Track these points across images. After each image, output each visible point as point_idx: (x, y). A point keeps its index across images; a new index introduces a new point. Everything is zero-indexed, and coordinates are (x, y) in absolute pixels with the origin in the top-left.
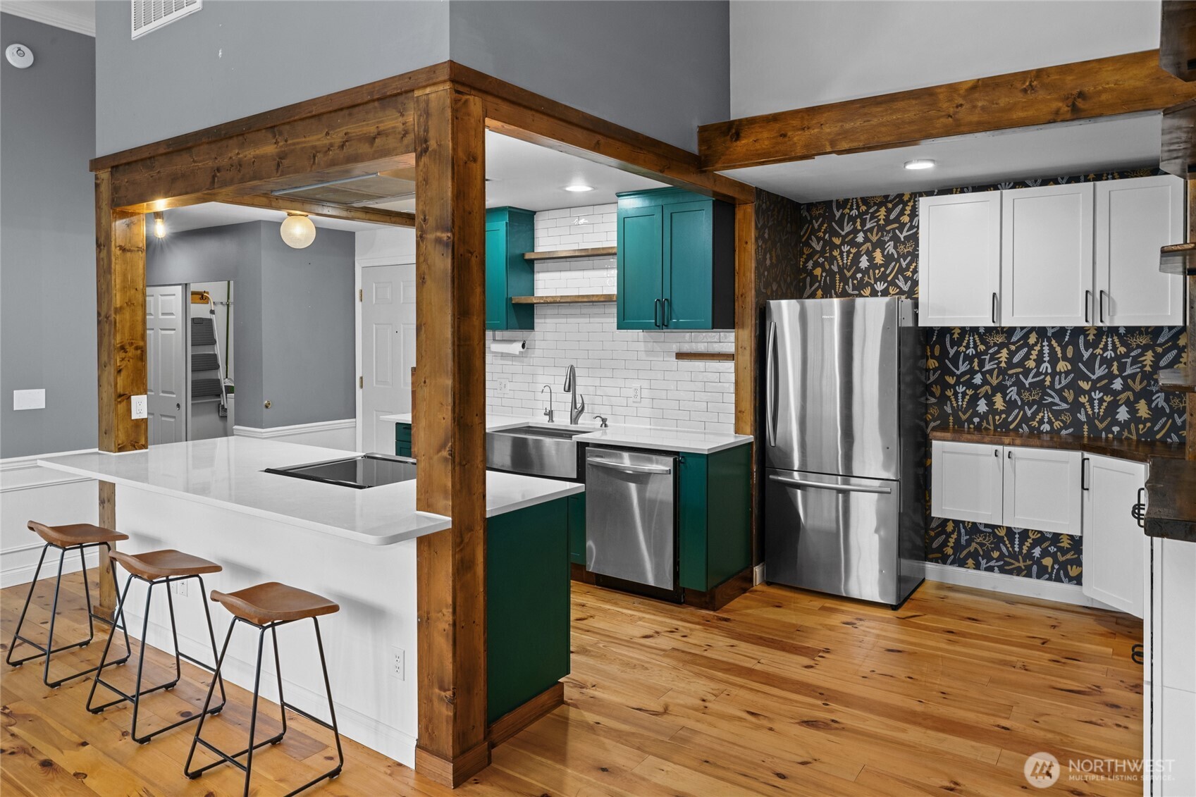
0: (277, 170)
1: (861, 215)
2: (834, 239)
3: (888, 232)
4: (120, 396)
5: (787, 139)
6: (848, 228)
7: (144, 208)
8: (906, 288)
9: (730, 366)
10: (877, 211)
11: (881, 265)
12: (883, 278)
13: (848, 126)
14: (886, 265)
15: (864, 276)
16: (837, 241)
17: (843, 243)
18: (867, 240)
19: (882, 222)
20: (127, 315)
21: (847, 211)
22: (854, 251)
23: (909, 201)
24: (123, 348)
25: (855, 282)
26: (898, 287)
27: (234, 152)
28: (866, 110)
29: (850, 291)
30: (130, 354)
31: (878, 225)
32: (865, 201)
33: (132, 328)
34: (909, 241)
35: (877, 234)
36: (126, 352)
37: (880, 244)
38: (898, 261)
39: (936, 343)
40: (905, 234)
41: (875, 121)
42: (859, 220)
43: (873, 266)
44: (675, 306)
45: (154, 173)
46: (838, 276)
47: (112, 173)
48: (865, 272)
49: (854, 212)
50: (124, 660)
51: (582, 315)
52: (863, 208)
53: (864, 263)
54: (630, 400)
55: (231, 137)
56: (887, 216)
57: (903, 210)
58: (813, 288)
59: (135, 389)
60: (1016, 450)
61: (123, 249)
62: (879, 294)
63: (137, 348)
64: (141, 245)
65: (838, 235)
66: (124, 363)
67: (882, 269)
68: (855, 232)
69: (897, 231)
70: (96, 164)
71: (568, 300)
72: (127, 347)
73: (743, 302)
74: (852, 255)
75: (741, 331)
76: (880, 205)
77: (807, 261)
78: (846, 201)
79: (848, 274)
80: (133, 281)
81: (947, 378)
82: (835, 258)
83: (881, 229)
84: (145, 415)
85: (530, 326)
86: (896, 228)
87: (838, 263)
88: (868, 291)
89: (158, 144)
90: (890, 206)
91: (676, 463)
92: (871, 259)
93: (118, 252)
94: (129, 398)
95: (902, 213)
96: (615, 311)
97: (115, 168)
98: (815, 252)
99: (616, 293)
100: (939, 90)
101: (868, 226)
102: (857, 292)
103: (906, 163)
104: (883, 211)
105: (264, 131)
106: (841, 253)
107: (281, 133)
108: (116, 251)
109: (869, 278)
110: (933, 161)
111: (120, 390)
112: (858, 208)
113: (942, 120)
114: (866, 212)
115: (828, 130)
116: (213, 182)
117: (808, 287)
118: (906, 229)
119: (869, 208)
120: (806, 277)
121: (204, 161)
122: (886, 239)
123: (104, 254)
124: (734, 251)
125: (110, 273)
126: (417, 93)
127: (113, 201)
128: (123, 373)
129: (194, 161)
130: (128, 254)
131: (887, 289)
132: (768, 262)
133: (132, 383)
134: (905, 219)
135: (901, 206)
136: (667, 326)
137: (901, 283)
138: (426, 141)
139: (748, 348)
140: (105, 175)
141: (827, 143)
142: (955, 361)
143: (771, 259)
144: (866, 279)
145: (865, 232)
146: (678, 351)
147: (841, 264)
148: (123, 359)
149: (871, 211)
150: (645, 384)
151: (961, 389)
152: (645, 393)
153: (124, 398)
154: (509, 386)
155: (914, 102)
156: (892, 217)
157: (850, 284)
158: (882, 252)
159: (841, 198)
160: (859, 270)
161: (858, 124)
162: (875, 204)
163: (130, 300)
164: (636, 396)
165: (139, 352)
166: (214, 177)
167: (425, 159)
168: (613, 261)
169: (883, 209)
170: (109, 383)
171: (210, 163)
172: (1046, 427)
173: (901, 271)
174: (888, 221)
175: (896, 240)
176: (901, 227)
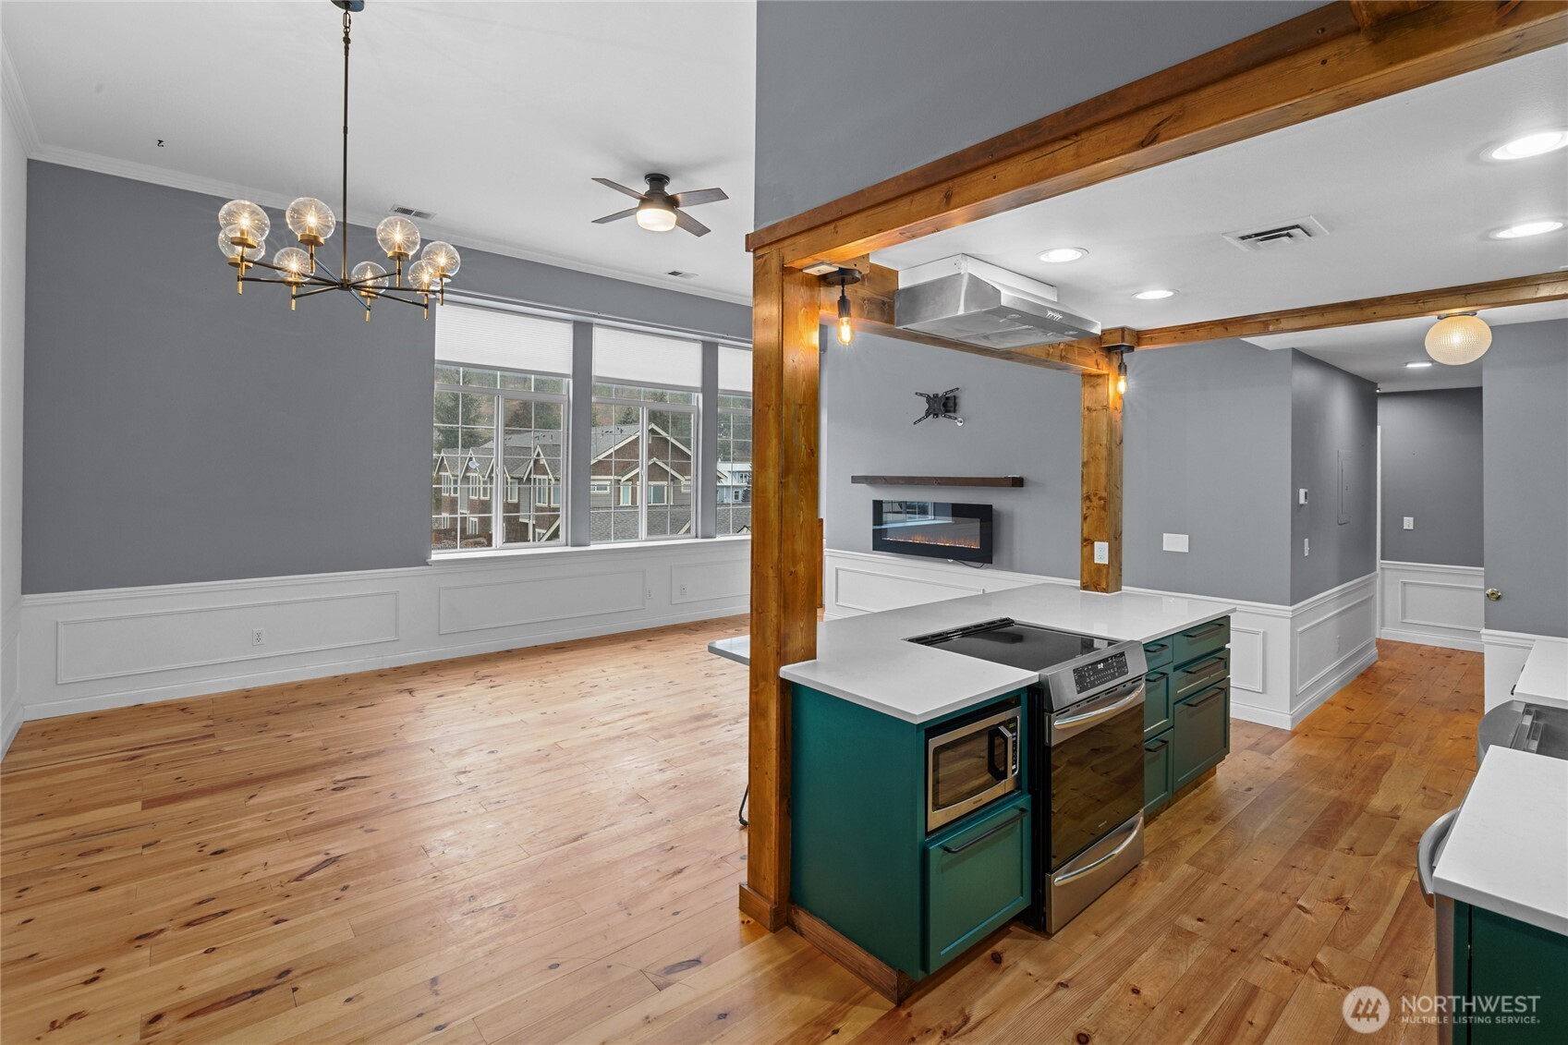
20: (1092, 469)
30: (1094, 504)
36: (1091, 501)
59: (1098, 536)
63: (1100, 499)
66: (1090, 511)
72: (1092, 497)
80: (1098, 437)
94: (1093, 543)
111: (1088, 536)
128: (1088, 519)
130: (1094, 414)
133: (1096, 530)
148: (1088, 508)
153: (1088, 542)
163: (1095, 455)
165: (1102, 502)
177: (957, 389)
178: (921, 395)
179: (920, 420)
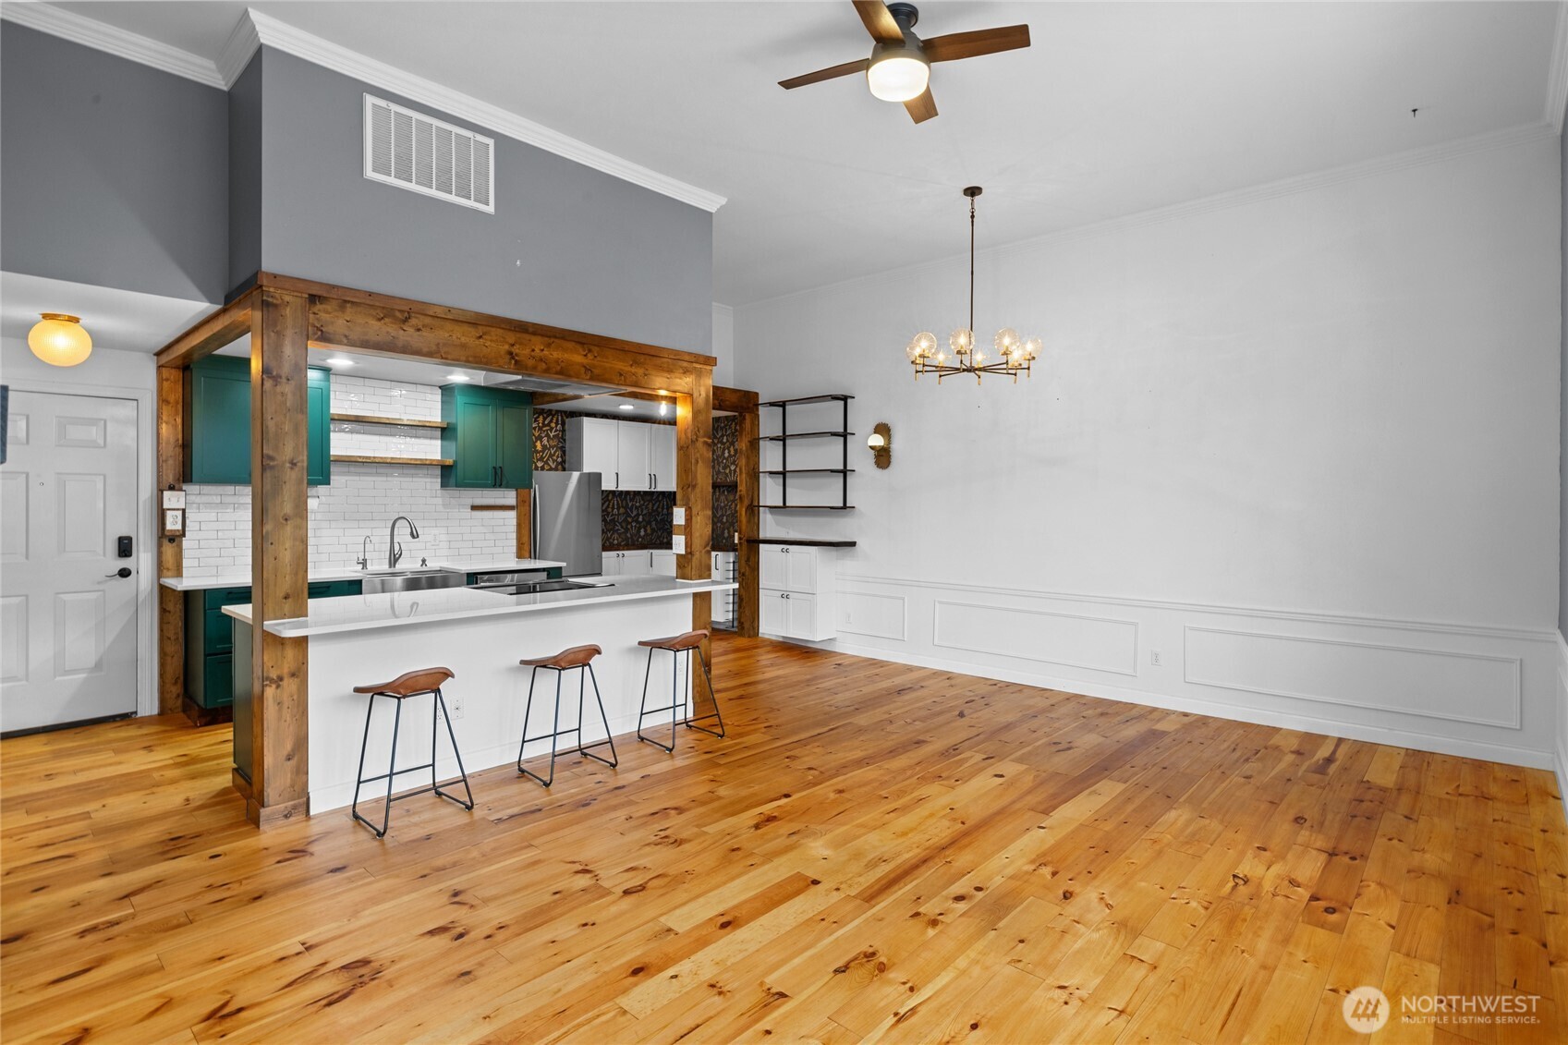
8: (553, 467)
9: (512, 514)
10: (538, 417)
11: (540, 451)
12: (541, 459)
14: (543, 451)
31: (537, 426)
34: (555, 439)
35: (536, 432)
37: (539, 438)
38: (549, 449)
40: (553, 434)
51: (378, 474)
56: (544, 421)
57: (552, 419)
60: (626, 552)
62: (538, 468)
69: (547, 431)
71: (400, 461)
76: (538, 414)
83: (540, 429)
90: (545, 416)
95: (551, 421)
101: (533, 426)
104: (541, 419)
107: (590, 351)
121: (497, 343)
122: (542, 435)
131: (543, 466)
134: (553, 425)
135: (550, 417)
136: (500, 486)
137: (551, 463)
146: (475, 504)
150: (444, 530)
152: (444, 537)
169: (541, 417)
172: (616, 542)
173: (551, 456)
174: (544, 425)
175: (548, 436)
176: (551, 429)
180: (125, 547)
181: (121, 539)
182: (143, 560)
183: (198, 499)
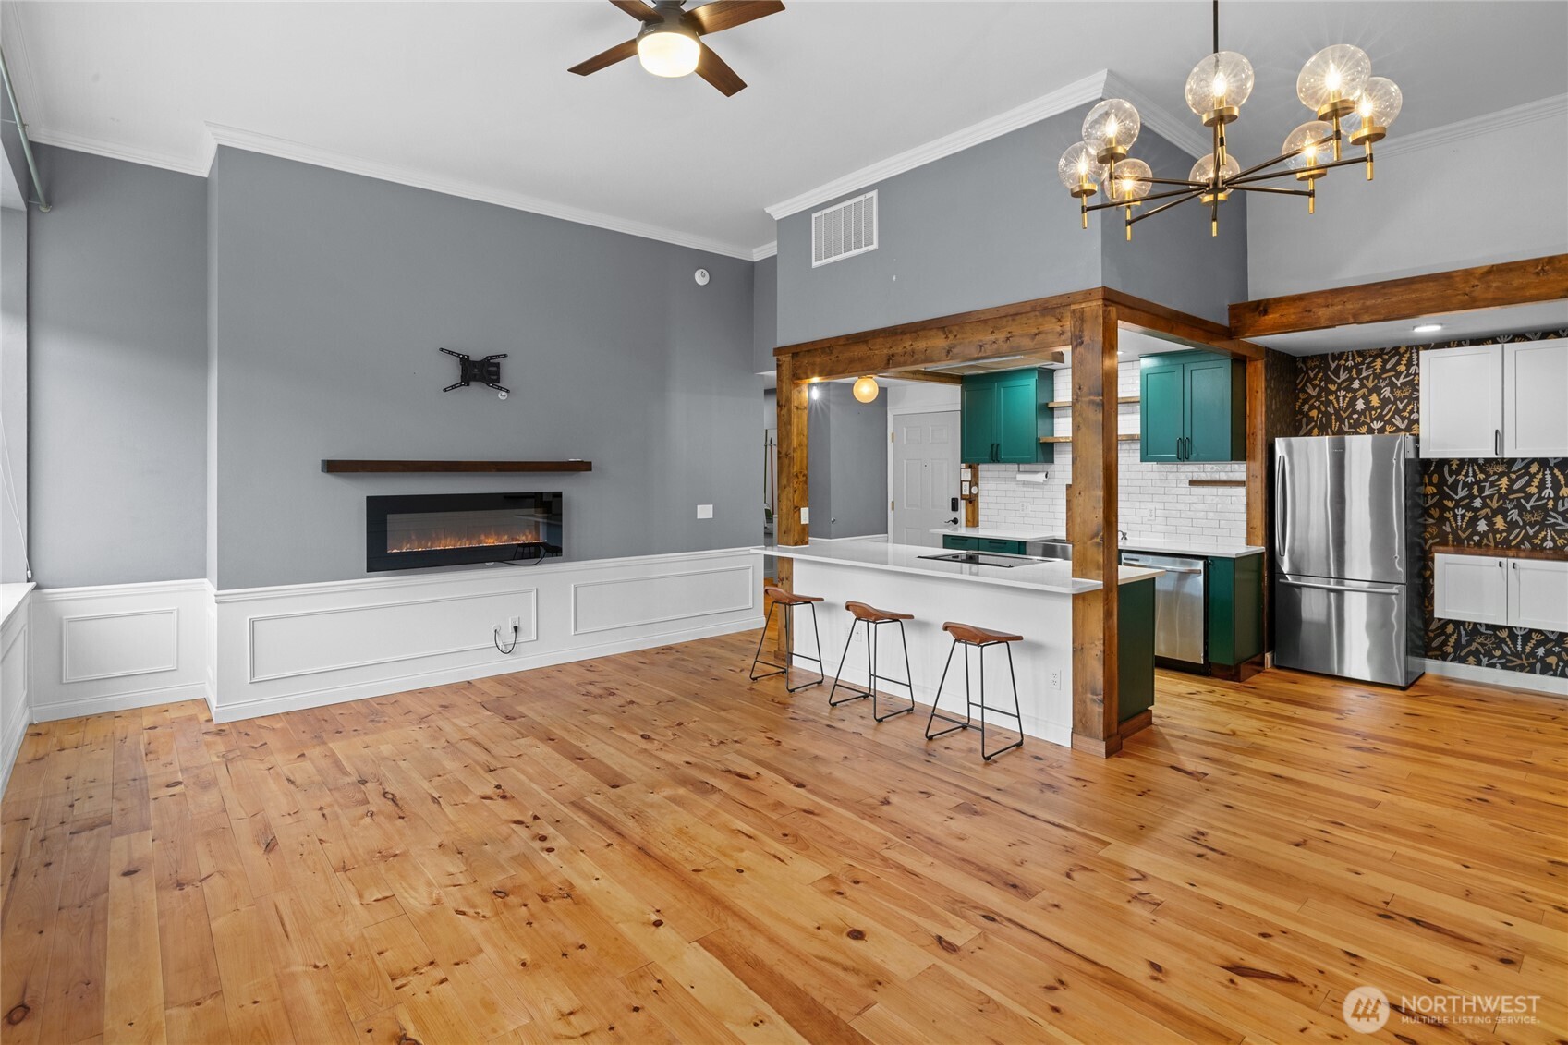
0: (947, 356)
1: (1356, 365)
2: (1330, 386)
3: (1385, 379)
4: (796, 508)
5: (1312, 314)
6: (1343, 377)
7: (808, 381)
8: (1404, 426)
9: (1242, 491)
10: (1373, 361)
11: (1377, 408)
12: (1380, 418)
13: (1369, 303)
15: (1360, 416)
16: (1333, 388)
17: (1339, 389)
18: (1362, 386)
19: (1378, 371)
20: (799, 452)
21: (1343, 362)
22: (1350, 395)
23: (1406, 352)
24: (797, 475)
25: (1351, 421)
26: (1395, 425)
27: (907, 343)
28: (1386, 291)
29: (1346, 429)
30: (800, 480)
31: (1374, 374)
32: (1360, 353)
33: (801, 462)
34: (1405, 387)
35: (1373, 382)
36: (798, 478)
37: (1377, 390)
38: (1394, 403)
39: (1434, 472)
40: (1401, 380)
41: (1395, 299)
42: (1354, 370)
43: (1369, 407)
44: (1194, 442)
45: (833, 358)
46: (1334, 417)
47: (792, 357)
48: (1362, 413)
49: (1350, 363)
50: (821, 682)
52: (1359, 360)
53: (1360, 405)
54: (1145, 520)
55: (905, 334)
56: (1383, 366)
57: (1400, 360)
58: (1309, 427)
59: (802, 504)
61: (797, 408)
62: (1376, 431)
63: (804, 476)
64: (805, 404)
65: (1334, 383)
67: (1379, 411)
68: (1351, 379)
69: (1393, 378)
70: (779, 351)
73: (1254, 439)
74: (1347, 399)
75: (1252, 464)
76: (1376, 357)
77: (1303, 404)
78: (1342, 354)
79: (1344, 415)
80: (802, 430)
81: (1446, 502)
82: (1331, 402)
83: (1377, 377)
84: (808, 522)
85: (1052, 461)
86: (1393, 376)
87: (1334, 406)
88: (1364, 429)
89: (838, 338)
90: (1386, 357)
91: (1206, 566)
92: (1367, 402)
93: (795, 410)
94: (800, 510)
95: (1398, 363)
96: (1138, 446)
97: (795, 355)
98: (1311, 397)
99: (1139, 433)
100: (1455, 274)
101: (1364, 374)
102: (1353, 430)
103: (1414, 327)
104: (1379, 362)
105: (935, 330)
106: (1337, 398)
107: (950, 332)
108: (794, 410)
109: (1365, 418)
110: (1441, 324)
111: (795, 504)
112: (1354, 359)
113: (1459, 297)
114: (1362, 363)
115: (1351, 306)
116: (888, 364)
117: (1304, 426)
118: (1402, 376)
119: (1365, 359)
120: (1302, 418)
121: (881, 351)
122: (1382, 385)
123: (784, 411)
124: (1245, 399)
125: (790, 425)
126: (1073, 307)
127: (794, 375)
128: (797, 492)
129: (870, 349)
130: (800, 411)
131: (1384, 426)
132: (1274, 407)
133: (800, 500)
134: (1402, 368)
135: (1397, 357)
137: (1398, 421)
138: (1081, 337)
139: (1260, 477)
140: (786, 359)
141: (1350, 317)
142: (1454, 487)
143: (1276, 403)
144: (1362, 419)
145: (1361, 380)
146: (1190, 479)
147: (1337, 406)
148: (797, 483)
149: (1367, 362)
150: (1160, 506)
151: (1460, 512)
152: (1160, 513)
153: (797, 509)
154: (1030, 508)
155: (1431, 284)
156: (1388, 366)
157: (1347, 423)
158: (1379, 396)
159: (1337, 352)
160: (1355, 411)
161: (1379, 301)
162: (1371, 356)
164: (1151, 516)
165: (805, 478)
166: (889, 361)
167: (1080, 349)
168: (1138, 407)
169: (1379, 360)
170: (788, 499)
171: (885, 351)
172: (1549, 544)
173: (1398, 412)
174: (1384, 370)
175: (1392, 385)
176: (1398, 375)
177: (506, 355)
178: (451, 353)
179: (453, 387)
180: (955, 507)
181: (953, 499)
182: (962, 514)
183: (988, 474)
